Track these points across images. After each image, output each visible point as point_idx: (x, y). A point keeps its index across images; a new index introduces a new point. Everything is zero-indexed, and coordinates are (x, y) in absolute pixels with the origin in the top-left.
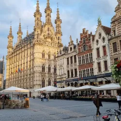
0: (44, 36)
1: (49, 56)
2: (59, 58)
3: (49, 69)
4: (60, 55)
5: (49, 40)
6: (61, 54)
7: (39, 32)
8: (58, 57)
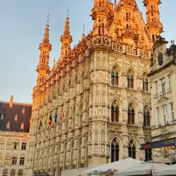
0: (117, 31)
1: (131, 81)
2: (157, 77)
3: (131, 114)
4: (158, 67)
5: (131, 41)
6: (161, 63)
7: (105, 22)
8: (152, 73)
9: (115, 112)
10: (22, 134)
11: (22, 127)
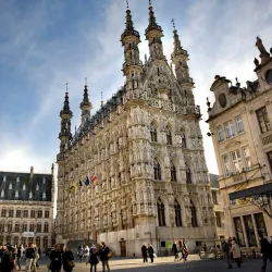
9: (157, 170)
10: (44, 203)
11: (44, 196)
